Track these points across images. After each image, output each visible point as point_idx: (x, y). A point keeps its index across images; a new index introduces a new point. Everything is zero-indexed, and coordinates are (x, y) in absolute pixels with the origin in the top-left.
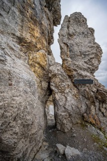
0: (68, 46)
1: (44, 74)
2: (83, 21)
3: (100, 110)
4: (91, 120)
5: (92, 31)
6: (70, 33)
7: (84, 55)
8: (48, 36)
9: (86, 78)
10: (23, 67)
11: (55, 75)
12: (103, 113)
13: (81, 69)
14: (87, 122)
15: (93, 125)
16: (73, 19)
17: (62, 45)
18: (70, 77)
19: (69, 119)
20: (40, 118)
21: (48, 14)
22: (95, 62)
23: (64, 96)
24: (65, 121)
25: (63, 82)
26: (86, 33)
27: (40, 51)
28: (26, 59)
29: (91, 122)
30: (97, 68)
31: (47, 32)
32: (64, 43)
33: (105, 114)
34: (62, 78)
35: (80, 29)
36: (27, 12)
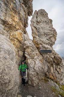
0: (36, 29)
1: (21, 46)
2: (46, 15)
3: (56, 70)
4: (51, 76)
5: (51, 21)
6: (38, 21)
7: (46, 35)
8: (24, 22)
9: (48, 49)
10: (5, 40)
11: (28, 47)
12: (58, 72)
13: (44, 43)
14: (48, 78)
15: (52, 80)
16: (40, 13)
17: (33, 28)
18: (38, 48)
19: (37, 76)
20: (16, 77)
21: (24, 8)
22: (53, 39)
23: (34, 61)
24: (34, 78)
25: (33, 51)
26: (47, 22)
27: (18, 31)
28: (8, 35)
29: (51, 78)
30: (54, 43)
31: (23, 19)
32: (34, 27)
34: (33, 49)
35: (44, 19)
36: (10, 5)
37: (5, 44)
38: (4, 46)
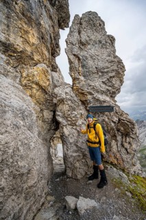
0: (79, 59)
1: (46, 100)
2: (100, 25)
3: (123, 146)
4: (112, 159)
5: (112, 39)
6: (83, 40)
7: (102, 72)
8: (51, 44)
9: (105, 104)
10: (13, 89)
11: (62, 101)
12: (126, 149)
13: (98, 92)
14: (107, 162)
15: (115, 166)
16: (86, 21)
17: (72, 57)
18: (84, 103)
19: (83, 160)
20: (41, 162)
21: (49, 10)
22: (115, 82)
23: (76, 129)
24: (77, 165)
25: (74, 110)
26: (104, 42)
27: (38, 66)
28: (16, 77)
29: (112, 162)
30: (119, 90)
31: (49, 38)
32: (74, 55)
33: (129, 150)
34: (72, 105)
35: (96, 36)
36: (16, 3)
37: (13, 96)
38: (12, 100)
